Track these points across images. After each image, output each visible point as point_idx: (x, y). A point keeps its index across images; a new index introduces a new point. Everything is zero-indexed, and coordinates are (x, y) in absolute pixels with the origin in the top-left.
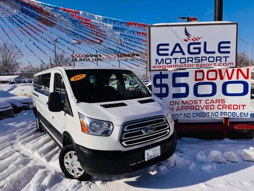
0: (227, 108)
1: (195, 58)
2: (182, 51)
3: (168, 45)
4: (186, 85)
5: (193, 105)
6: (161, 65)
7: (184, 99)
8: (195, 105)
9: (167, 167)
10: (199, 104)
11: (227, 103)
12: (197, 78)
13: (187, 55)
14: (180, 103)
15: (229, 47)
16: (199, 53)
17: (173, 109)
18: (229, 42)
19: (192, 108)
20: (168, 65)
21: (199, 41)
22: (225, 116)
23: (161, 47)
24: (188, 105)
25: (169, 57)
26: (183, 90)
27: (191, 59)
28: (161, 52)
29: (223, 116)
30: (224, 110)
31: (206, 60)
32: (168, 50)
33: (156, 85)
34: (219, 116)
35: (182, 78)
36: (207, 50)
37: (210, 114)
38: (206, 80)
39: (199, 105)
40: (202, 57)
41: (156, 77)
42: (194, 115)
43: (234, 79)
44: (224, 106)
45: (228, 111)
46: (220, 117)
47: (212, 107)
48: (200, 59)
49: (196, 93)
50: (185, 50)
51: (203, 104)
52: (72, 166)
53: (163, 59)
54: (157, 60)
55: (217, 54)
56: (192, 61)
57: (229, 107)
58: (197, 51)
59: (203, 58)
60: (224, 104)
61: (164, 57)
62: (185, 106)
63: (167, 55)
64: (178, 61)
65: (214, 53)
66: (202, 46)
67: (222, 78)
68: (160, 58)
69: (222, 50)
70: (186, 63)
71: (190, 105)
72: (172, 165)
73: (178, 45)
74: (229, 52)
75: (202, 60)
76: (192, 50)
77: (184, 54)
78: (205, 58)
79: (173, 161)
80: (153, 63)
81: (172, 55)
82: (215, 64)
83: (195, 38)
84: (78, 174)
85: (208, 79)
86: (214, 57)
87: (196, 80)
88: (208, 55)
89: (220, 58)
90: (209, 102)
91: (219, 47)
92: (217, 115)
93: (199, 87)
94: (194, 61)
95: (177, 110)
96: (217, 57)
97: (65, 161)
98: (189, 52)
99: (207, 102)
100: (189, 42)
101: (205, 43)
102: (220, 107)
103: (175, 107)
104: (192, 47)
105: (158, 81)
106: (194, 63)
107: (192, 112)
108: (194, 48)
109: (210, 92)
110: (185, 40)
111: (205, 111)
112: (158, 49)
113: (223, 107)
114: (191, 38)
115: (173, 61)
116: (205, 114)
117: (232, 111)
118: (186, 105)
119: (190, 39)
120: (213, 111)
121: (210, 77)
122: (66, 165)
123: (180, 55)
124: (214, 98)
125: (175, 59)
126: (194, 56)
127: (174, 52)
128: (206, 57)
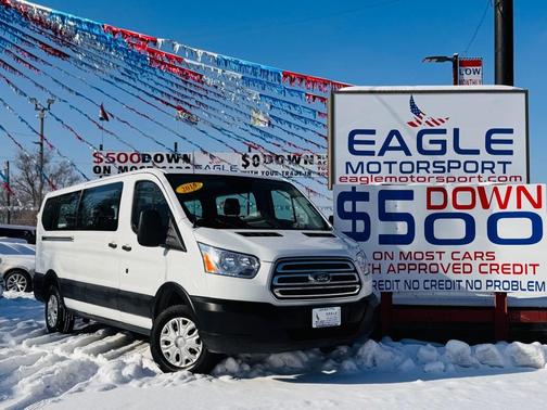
0: (500, 270)
1: (434, 163)
2: (404, 147)
3: (373, 132)
4: (408, 218)
5: (424, 261)
6: (359, 175)
7: (406, 248)
8: (428, 263)
9: (358, 367)
10: (437, 260)
11: (500, 261)
12: (432, 204)
13: (416, 157)
14: (397, 256)
15: (510, 142)
16: (443, 152)
17: (379, 269)
18: (510, 131)
19: (422, 268)
20: (374, 175)
21: (442, 127)
22: (497, 290)
23: (357, 137)
24: (413, 261)
25: (376, 158)
26: (401, 228)
27: (425, 165)
28: (357, 147)
29: (491, 289)
30: (494, 276)
31: (459, 167)
32: (373, 143)
33: (343, 214)
34: (484, 289)
35: (399, 202)
36: (462, 146)
37: (463, 284)
38: (450, 209)
39: (439, 262)
40: (449, 162)
41: (342, 197)
42: (428, 285)
43: (512, 207)
44: (493, 267)
45: (502, 277)
46: (486, 292)
47: (467, 269)
48: (446, 165)
49: (430, 236)
50: (412, 144)
51: (446, 260)
52: (177, 345)
53: (361, 163)
54: (348, 164)
55: (484, 156)
56: (426, 169)
57: (504, 269)
58: (438, 147)
59: (452, 165)
60: (492, 262)
61: (366, 159)
62: (406, 262)
63: (372, 153)
64: (395, 168)
65: (477, 152)
66: (449, 138)
67: (486, 205)
68: (355, 160)
69: (494, 147)
70: (415, 174)
71: (417, 262)
72: (369, 363)
73: (394, 133)
74: (510, 153)
75: (449, 168)
76: (426, 146)
77: (408, 153)
78: (457, 165)
79: (370, 356)
80: (340, 171)
81: (381, 153)
82: (479, 177)
83: (433, 121)
84: (187, 361)
85: (456, 206)
86: (476, 163)
87: (429, 207)
88: (463, 158)
89: (490, 165)
90: (460, 256)
91: (489, 142)
92: (478, 286)
93: (438, 223)
94: (431, 169)
95: (389, 270)
96: (483, 163)
97: (163, 338)
98: (421, 150)
99: (455, 256)
100: (420, 128)
101: (456, 132)
102: (484, 269)
103: (385, 264)
104: (426, 138)
105: (348, 206)
106: (432, 174)
107: (422, 277)
108: (432, 142)
109: (462, 235)
110: (412, 124)
111: (451, 275)
112: (352, 142)
113: (491, 270)
114: (425, 119)
115: (385, 168)
116: (452, 285)
117: (511, 277)
118: (409, 261)
119: (423, 121)
120: (470, 277)
121: (459, 203)
122: (163, 346)
123: (400, 156)
124: (470, 248)
125: (390, 163)
126: (431, 159)
127: (386, 147)
128: (459, 162)
